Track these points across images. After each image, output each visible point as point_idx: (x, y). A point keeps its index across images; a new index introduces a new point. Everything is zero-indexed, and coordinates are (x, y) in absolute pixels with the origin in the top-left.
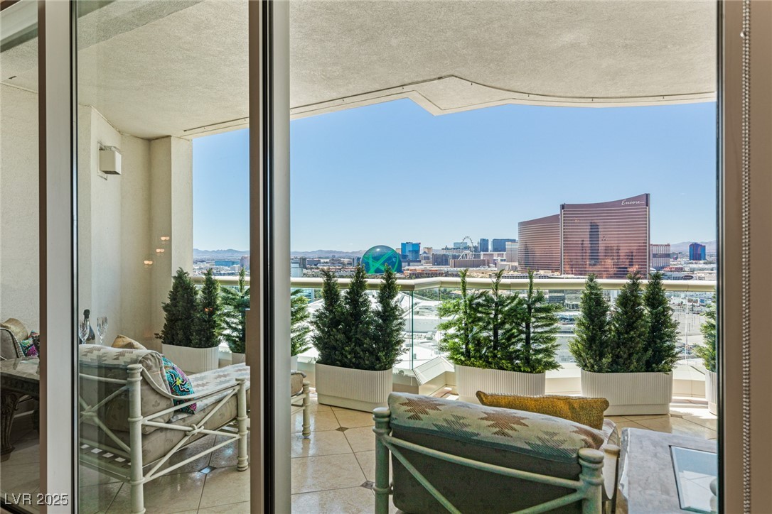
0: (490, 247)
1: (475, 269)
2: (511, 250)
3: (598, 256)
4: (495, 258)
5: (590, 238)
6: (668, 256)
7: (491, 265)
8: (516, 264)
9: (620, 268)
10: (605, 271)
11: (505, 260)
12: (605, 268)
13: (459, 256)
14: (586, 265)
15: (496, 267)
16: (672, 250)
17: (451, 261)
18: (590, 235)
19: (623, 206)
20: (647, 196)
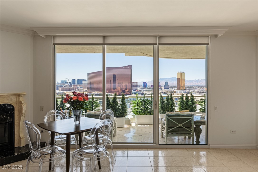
0: (76, 82)
1: (70, 91)
2: (85, 84)
3: (116, 86)
4: (78, 87)
5: (113, 80)
6: (137, 86)
7: (76, 90)
8: (87, 89)
9: (123, 90)
10: (118, 91)
11: (82, 88)
12: (118, 90)
13: (63, 86)
14: (112, 89)
15: (78, 90)
16: (138, 84)
17: (60, 88)
18: (113, 78)
19: (124, 69)
20: (131, 66)
